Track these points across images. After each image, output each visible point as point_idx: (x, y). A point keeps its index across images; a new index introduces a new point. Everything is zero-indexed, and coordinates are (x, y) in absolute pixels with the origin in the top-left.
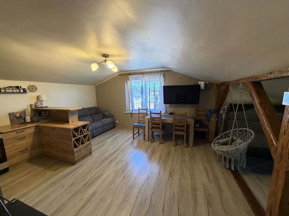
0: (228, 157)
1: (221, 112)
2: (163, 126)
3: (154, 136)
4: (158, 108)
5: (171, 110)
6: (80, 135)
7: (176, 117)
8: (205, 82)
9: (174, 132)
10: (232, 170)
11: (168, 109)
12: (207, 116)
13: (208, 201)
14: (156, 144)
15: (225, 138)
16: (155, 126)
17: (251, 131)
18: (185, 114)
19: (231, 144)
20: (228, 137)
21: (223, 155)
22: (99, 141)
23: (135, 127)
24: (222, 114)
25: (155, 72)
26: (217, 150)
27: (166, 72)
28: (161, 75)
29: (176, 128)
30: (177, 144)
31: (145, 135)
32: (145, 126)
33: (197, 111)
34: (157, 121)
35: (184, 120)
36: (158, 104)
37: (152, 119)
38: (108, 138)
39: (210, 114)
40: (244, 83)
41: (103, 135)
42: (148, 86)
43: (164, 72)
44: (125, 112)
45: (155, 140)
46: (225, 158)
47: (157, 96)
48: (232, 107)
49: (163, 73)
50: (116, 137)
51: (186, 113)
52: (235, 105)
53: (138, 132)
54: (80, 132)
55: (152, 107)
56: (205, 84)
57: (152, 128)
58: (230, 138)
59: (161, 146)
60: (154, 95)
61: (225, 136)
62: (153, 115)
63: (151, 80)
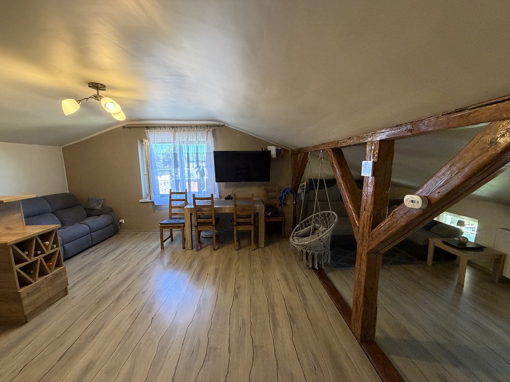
0: (310, 252)
1: (299, 191)
2: (217, 220)
3: (201, 239)
4: (205, 190)
5: (229, 192)
6: (36, 255)
7: (238, 203)
8: (277, 147)
9: (235, 227)
10: (316, 269)
11: (223, 189)
12: (281, 198)
13: (290, 316)
14: (206, 252)
15: (306, 227)
16: (202, 221)
17: (334, 213)
18: (251, 196)
19: (312, 235)
20: (309, 225)
21: (305, 251)
22: (83, 265)
23: (164, 226)
24: (300, 194)
25: (197, 126)
26: (297, 245)
27: (217, 128)
28: (209, 133)
29: (239, 220)
30: (240, 248)
31: (184, 240)
32: (184, 224)
33: (268, 191)
34: (206, 212)
35: (251, 206)
36: (205, 182)
37: (197, 209)
38: (105, 256)
39: (285, 195)
40: (324, 150)
41: (92, 252)
42: (185, 151)
43: (213, 128)
44: (141, 201)
45: (203, 246)
46: (307, 254)
47: (203, 170)
48: (312, 184)
49: (211, 129)
50: (125, 251)
51: (253, 194)
52: (316, 181)
53: (171, 236)
54: (36, 250)
55: (195, 188)
56: (277, 150)
57: (198, 224)
58: (312, 226)
59: (216, 253)
60: (197, 167)
61: (305, 224)
62: (198, 202)
63: (192, 140)
